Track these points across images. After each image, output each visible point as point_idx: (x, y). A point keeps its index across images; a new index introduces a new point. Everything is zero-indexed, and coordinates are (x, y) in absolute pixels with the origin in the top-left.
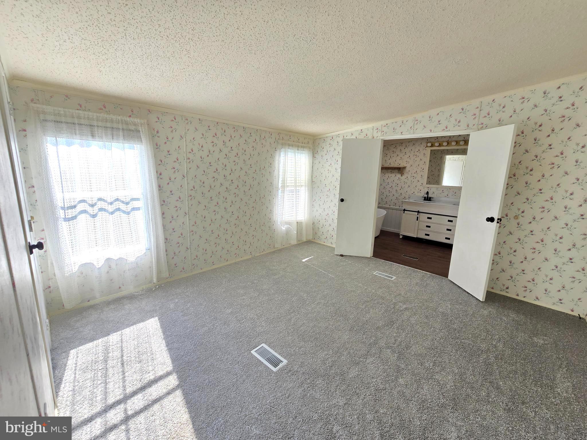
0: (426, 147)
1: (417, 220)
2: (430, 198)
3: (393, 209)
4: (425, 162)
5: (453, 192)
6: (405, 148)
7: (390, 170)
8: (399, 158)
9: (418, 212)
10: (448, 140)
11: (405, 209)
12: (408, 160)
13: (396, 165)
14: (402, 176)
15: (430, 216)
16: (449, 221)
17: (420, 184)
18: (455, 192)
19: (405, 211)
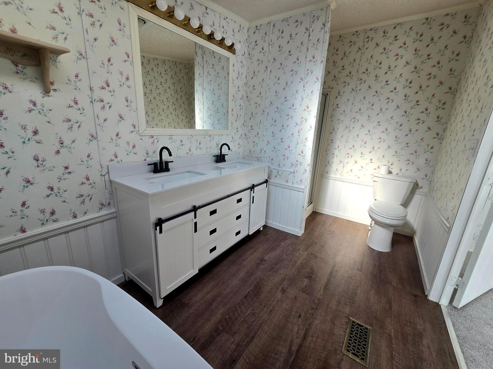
1: (196, 230)
2: (167, 163)
5: (197, 141)
9: (196, 209)
16: (238, 201)
19: (163, 225)
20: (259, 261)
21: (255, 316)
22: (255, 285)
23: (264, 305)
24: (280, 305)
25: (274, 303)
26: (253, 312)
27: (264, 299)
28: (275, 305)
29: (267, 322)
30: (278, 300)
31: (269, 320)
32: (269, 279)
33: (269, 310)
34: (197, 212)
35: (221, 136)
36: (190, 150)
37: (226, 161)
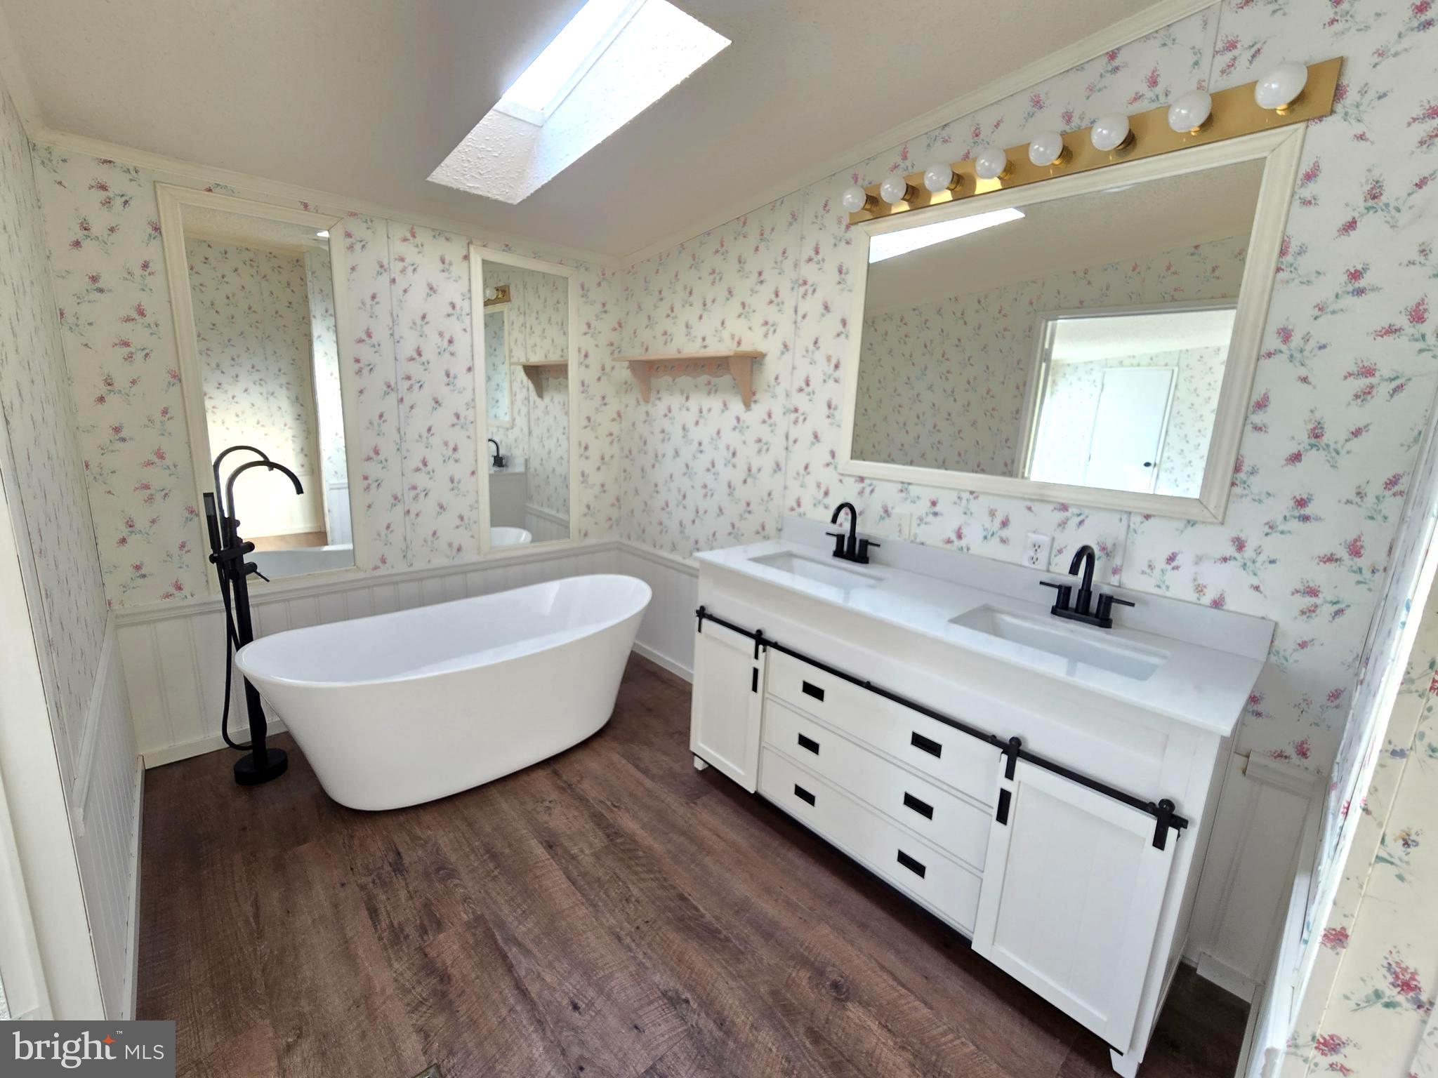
0: (848, 227)
1: (755, 688)
2: (865, 544)
4: (844, 323)
5: (992, 513)
6: (757, 248)
8: (735, 305)
9: (760, 639)
10: (967, 155)
11: (702, 608)
12: (772, 313)
13: (720, 347)
14: (747, 405)
15: (816, 677)
16: (918, 741)
17: (819, 455)
18: (1000, 517)
19: (705, 621)
20: (835, 977)
21: (621, 900)
22: (717, 929)
23: (644, 928)
24: (626, 967)
25: (640, 956)
26: (633, 900)
27: (661, 934)
28: (632, 954)
29: (594, 920)
30: (647, 968)
31: (596, 924)
32: (734, 978)
33: (622, 934)
34: (761, 647)
35: (1136, 520)
36: (959, 536)
37: (1113, 625)
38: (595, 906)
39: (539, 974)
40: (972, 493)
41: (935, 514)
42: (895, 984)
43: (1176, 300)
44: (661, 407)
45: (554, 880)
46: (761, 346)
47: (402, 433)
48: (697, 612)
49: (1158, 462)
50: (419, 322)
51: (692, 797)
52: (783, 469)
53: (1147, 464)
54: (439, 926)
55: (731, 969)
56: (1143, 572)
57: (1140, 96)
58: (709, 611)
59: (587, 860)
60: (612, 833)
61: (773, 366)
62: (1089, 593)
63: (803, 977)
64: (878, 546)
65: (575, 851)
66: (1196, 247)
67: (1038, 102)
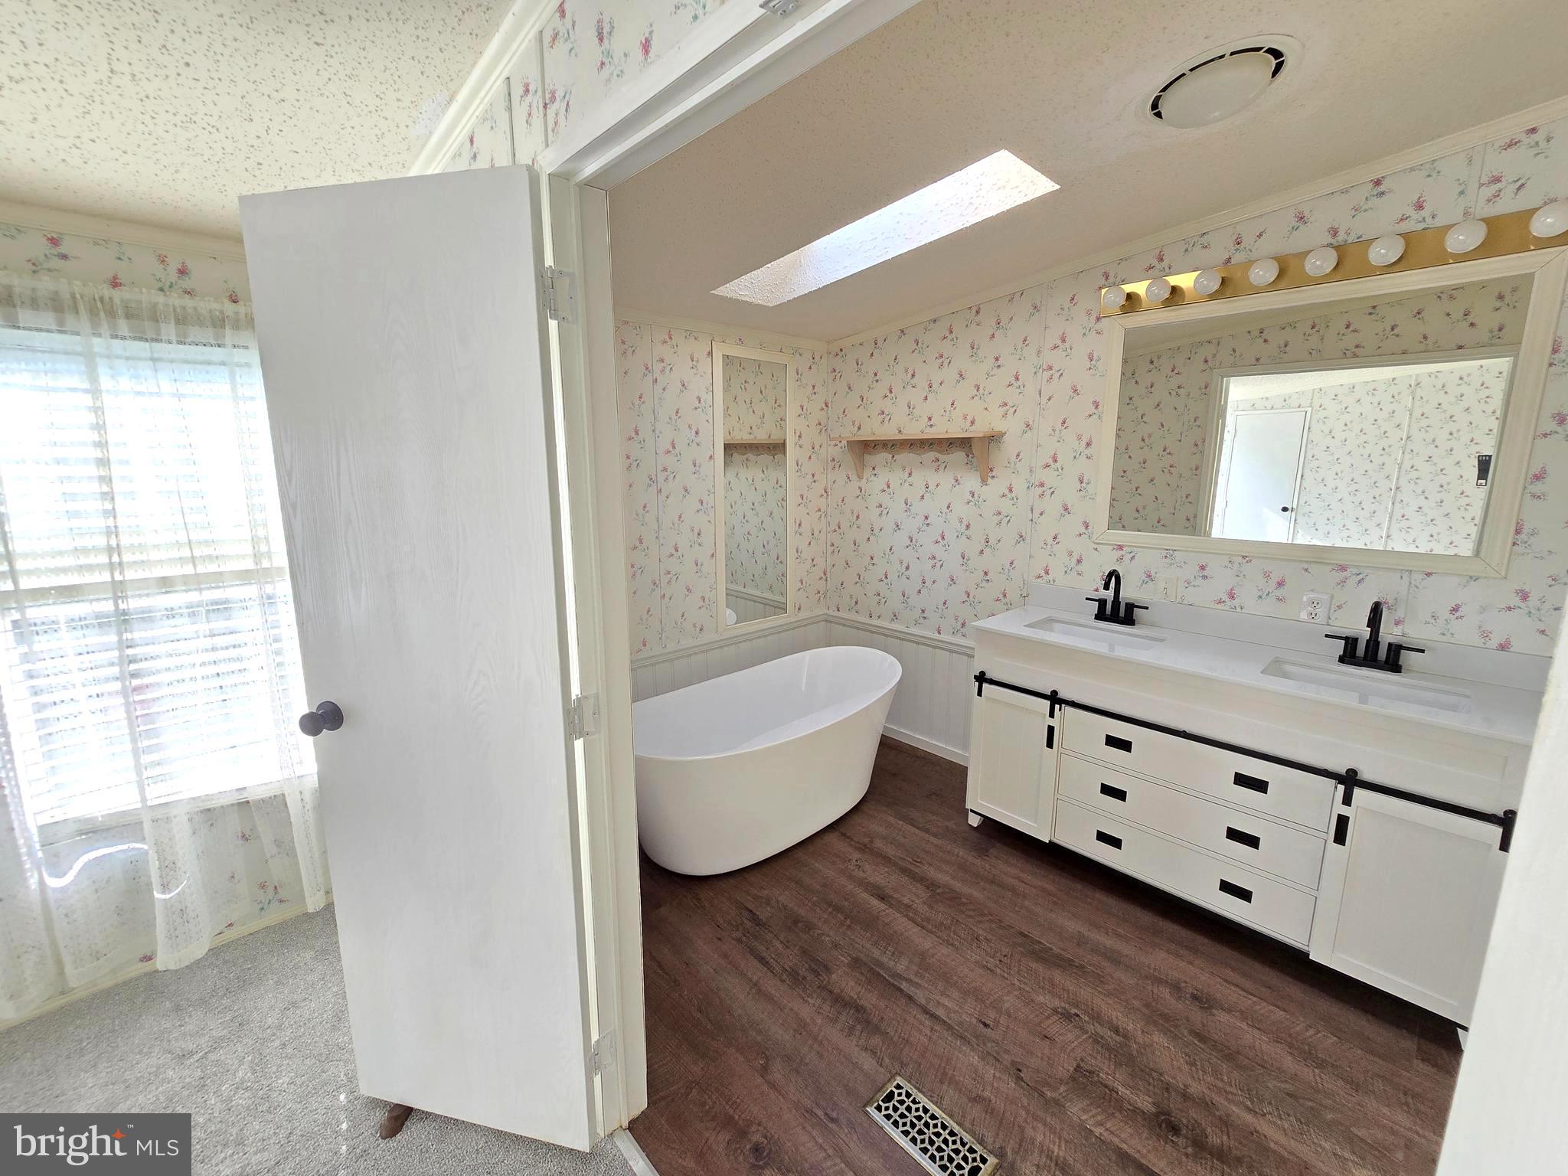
0: (1097, 321)
1: (1050, 744)
2: (1130, 607)
3: (951, 651)
4: (1096, 405)
5: (1267, 575)
6: (993, 336)
7: (932, 455)
8: (967, 387)
9: (1054, 699)
10: (1228, 260)
11: (982, 673)
12: (1012, 396)
14: (984, 481)
15: (1122, 730)
16: (1241, 780)
19: (985, 686)
20: (1191, 990)
21: (972, 940)
22: (1069, 959)
23: (1006, 960)
24: (1010, 992)
25: (1017, 983)
26: (982, 938)
27: (1024, 965)
28: (1009, 982)
29: (959, 956)
30: (1028, 992)
31: (962, 959)
32: (1106, 996)
33: (990, 966)
34: (1057, 707)
35: (1417, 577)
36: (1232, 597)
37: (1403, 670)
38: (952, 945)
39: (939, 1003)
40: (1244, 557)
41: (1205, 577)
42: (1245, 994)
43: (1357, 357)
44: (878, 483)
45: (901, 924)
46: (999, 426)
47: (660, 522)
48: (976, 677)
49: (1295, 507)
50: (674, 417)
51: (982, 852)
52: (1028, 540)
53: (1285, 509)
54: (828, 969)
55: (1100, 989)
56: (1427, 623)
57: (1407, 218)
58: (988, 676)
59: (923, 909)
60: (931, 886)
61: (1011, 445)
62: (1377, 643)
63: (1165, 992)
64: (1147, 608)
65: (906, 901)
66: (1374, 307)
67: (1302, 218)
